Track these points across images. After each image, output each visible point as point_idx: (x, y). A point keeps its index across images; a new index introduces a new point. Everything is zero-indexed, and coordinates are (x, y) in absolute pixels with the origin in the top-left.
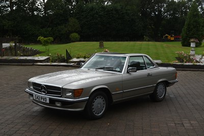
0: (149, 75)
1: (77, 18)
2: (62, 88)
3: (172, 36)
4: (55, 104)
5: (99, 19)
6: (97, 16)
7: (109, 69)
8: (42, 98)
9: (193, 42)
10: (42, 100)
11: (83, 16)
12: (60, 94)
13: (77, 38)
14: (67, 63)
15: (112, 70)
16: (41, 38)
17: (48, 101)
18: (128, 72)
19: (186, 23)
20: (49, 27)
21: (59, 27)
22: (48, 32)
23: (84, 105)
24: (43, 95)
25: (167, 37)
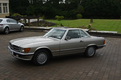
0: (81, 41)
1: (83, 6)
2: (19, 47)
4: (16, 55)
5: (95, 6)
6: (94, 4)
7: (55, 37)
10: (11, 53)
11: (86, 4)
13: (80, 17)
15: (56, 38)
16: (57, 16)
17: (13, 54)
18: (65, 39)
20: (67, 10)
21: (72, 10)
22: (66, 13)
23: (31, 57)
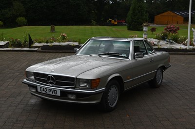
1: (22, 2)
2: (76, 78)
3: (115, 21)
4: (67, 96)
8: (50, 90)
9: (145, 26)
10: (51, 93)
12: (73, 84)
14: (30, 47)
17: (59, 94)
18: (134, 58)
19: (131, 8)
24: (50, 87)
25: (110, 21)
